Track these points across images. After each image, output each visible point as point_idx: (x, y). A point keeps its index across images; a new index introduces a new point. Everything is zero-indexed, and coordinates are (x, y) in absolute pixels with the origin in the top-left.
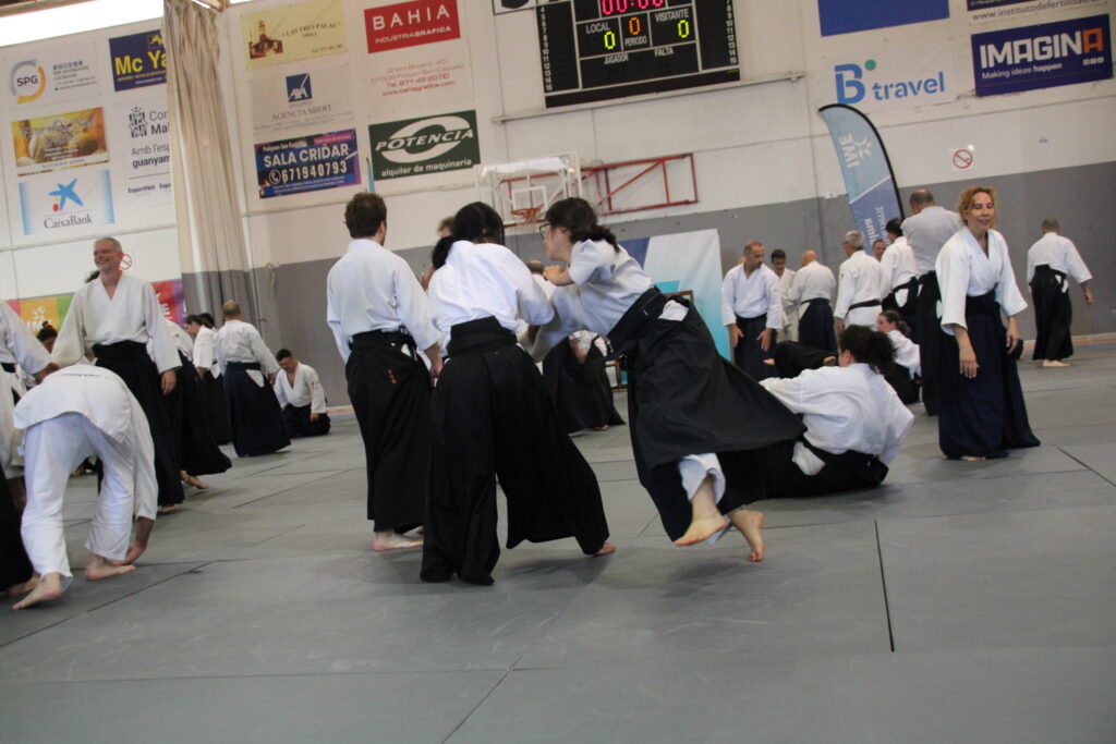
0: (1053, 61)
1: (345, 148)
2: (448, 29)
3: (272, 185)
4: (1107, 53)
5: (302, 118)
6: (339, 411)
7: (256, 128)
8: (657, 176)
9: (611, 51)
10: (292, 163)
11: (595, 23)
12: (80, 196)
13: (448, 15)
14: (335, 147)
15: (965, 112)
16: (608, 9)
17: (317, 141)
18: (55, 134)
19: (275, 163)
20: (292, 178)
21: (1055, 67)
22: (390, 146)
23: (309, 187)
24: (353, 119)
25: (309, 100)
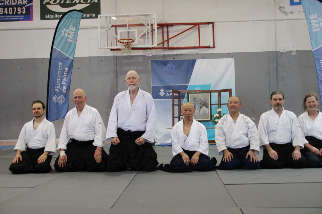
1: (25, 1)
8: (194, 33)
22: (51, 2)
23: (2, 19)
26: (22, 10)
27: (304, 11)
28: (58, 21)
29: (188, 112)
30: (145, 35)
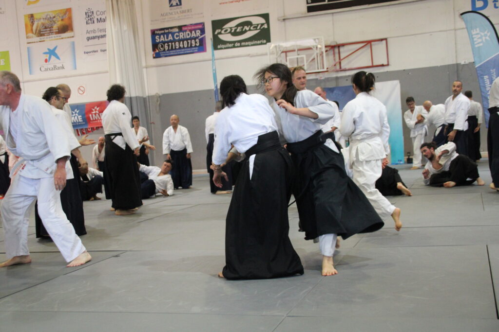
1: (198, 33)
3: (159, 52)
5: (176, 16)
7: (152, 21)
8: (367, 50)
10: (170, 40)
12: (59, 55)
17: (184, 29)
18: (46, 22)
19: (161, 40)
20: (170, 48)
22: (223, 32)
23: (179, 53)
24: (203, 17)
25: (180, 6)
26: (196, 43)
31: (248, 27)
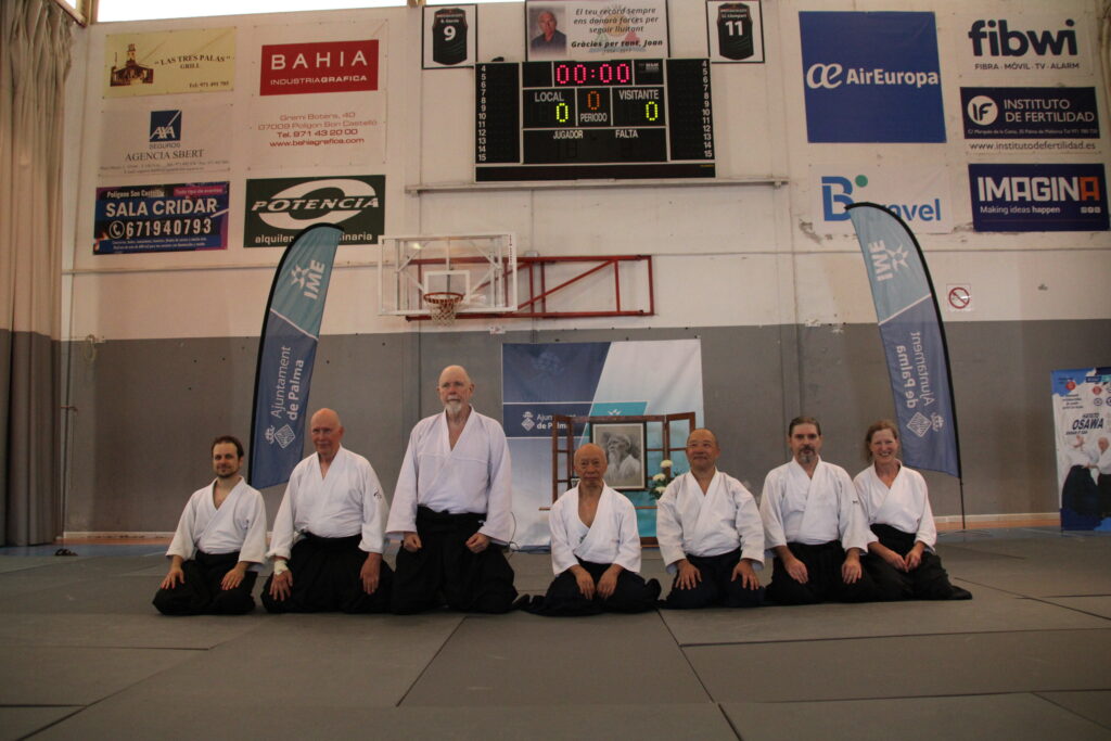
0: (1050, 204)
1: (212, 204)
2: (364, 78)
3: (111, 239)
4: (1103, 203)
5: (163, 163)
6: (157, 538)
7: (102, 168)
8: (606, 279)
9: (563, 125)
10: (142, 215)
11: (547, 91)
13: (365, 63)
14: (200, 201)
15: (961, 247)
16: (563, 78)
17: (178, 192)
19: (119, 213)
20: (138, 234)
21: (1053, 210)
22: (271, 207)
23: (158, 246)
24: (229, 169)
25: (176, 142)
26: (203, 226)
27: (857, 235)
28: (283, 249)
29: (591, 468)
30: (488, 283)
31: (332, 201)
